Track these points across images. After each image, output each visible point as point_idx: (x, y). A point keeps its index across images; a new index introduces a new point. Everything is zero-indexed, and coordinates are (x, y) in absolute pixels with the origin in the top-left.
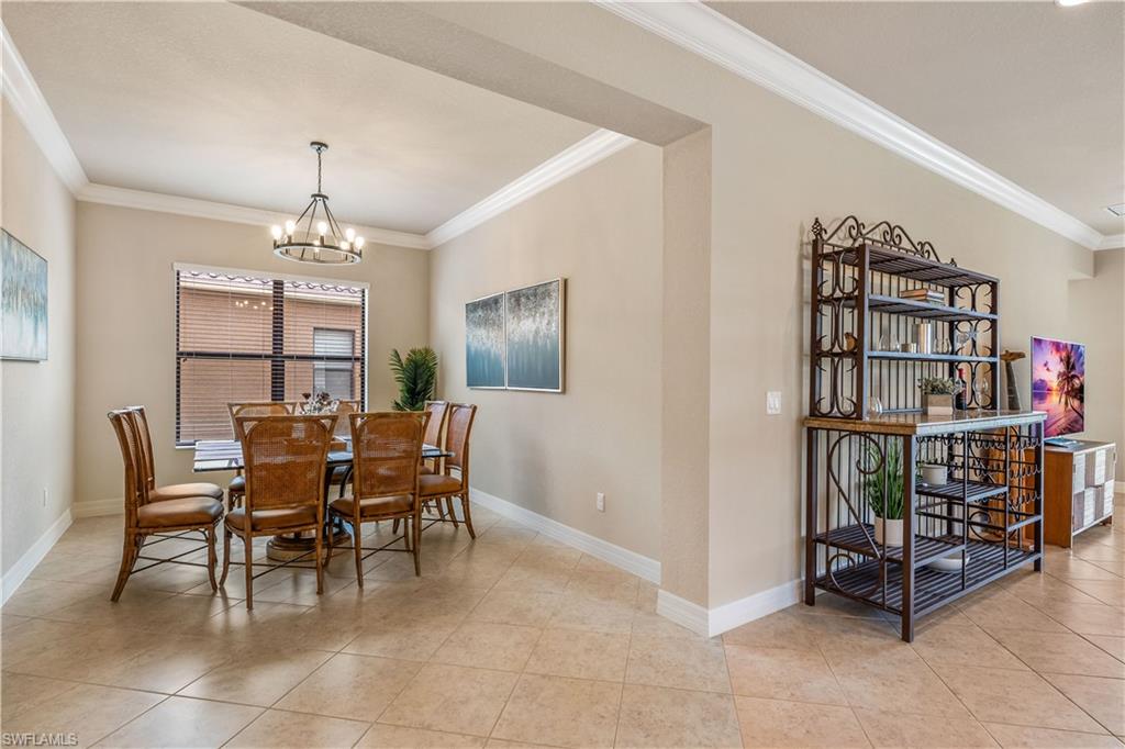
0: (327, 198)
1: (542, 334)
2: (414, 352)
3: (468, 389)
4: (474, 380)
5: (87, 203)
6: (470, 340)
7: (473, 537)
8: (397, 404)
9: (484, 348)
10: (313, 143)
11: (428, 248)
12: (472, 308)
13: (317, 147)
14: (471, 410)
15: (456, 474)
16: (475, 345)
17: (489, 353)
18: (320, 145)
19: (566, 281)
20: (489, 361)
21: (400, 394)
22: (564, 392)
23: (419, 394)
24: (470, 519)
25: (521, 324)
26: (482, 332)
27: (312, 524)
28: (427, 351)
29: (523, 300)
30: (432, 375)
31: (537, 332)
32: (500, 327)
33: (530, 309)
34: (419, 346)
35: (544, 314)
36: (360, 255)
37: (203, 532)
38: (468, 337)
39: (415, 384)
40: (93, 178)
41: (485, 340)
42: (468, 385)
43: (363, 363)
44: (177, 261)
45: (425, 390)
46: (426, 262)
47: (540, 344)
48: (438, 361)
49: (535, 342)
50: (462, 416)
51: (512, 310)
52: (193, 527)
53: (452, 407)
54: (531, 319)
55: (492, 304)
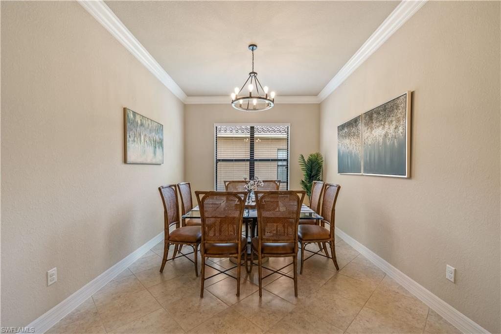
0: (256, 73)
1: (390, 136)
2: (311, 155)
3: (339, 174)
4: (342, 170)
5: (188, 104)
6: (340, 146)
7: (338, 269)
8: (302, 181)
9: (347, 151)
10: (250, 46)
11: (319, 102)
12: (341, 128)
13: (251, 47)
14: (337, 188)
15: (327, 227)
16: (343, 149)
17: (352, 153)
18: (253, 46)
19: (412, 94)
20: (351, 158)
21: (304, 176)
22: (410, 177)
23: (313, 177)
24: (335, 257)
25: (373, 132)
26: (347, 141)
27: (235, 254)
28: (318, 155)
29: (375, 115)
30: (320, 167)
31: (386, 135)
32: (358, 136)
33: (380, 121)
34: (314, 152)
35: (392, 121)
36: (273, 101)
37: (193, 247)
38: (338, 145)
39: (311, 172)
40: (189, 95)
41: (349, 146)
42: (339, 172)
43: (288, 162)
44: (216, 123)
45: (317, 175)
46: (318, 110)
47: (388, 143)
48: (324, 159)
49: (384, 142)
50: (332, 191)
51: (367, 124)
52: (188, 244)
53: (326, 185)
54: (381, 128)
55: (354, 123)
